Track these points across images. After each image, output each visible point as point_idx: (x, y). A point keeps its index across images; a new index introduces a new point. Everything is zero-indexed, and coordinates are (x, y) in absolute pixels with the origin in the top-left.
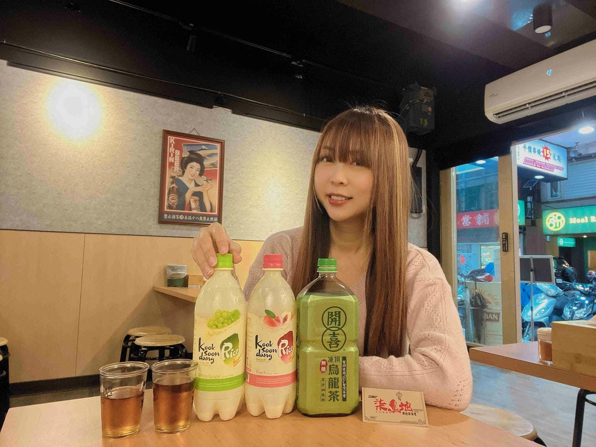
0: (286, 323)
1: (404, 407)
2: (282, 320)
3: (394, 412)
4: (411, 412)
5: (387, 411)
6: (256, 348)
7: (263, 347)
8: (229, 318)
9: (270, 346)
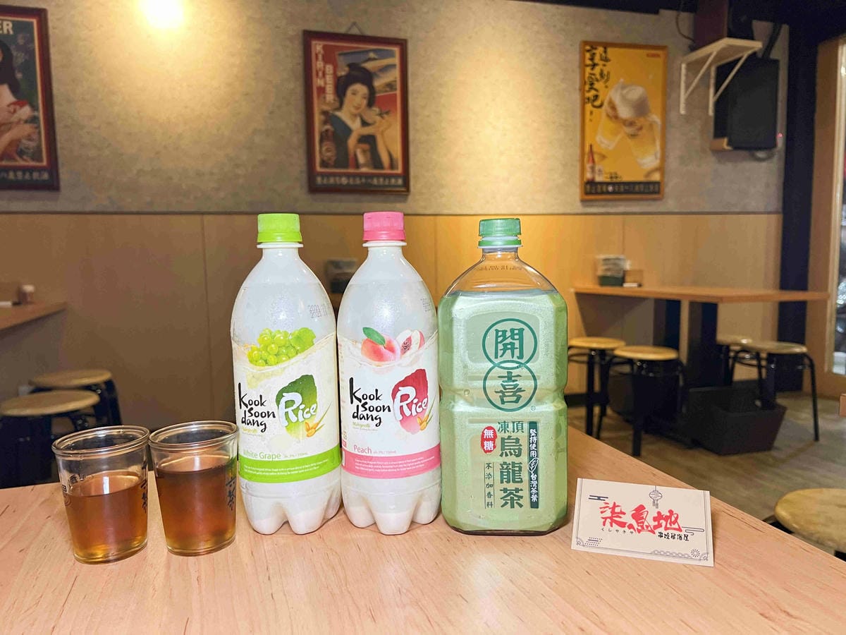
0: (408, 353)
2: (398, 348)
3: (639, 531)
4: (677, 533)
5: (626, 529)
6: (352, 403)
7: (363, 401)
8: (288, 346)
9: (377, 398)
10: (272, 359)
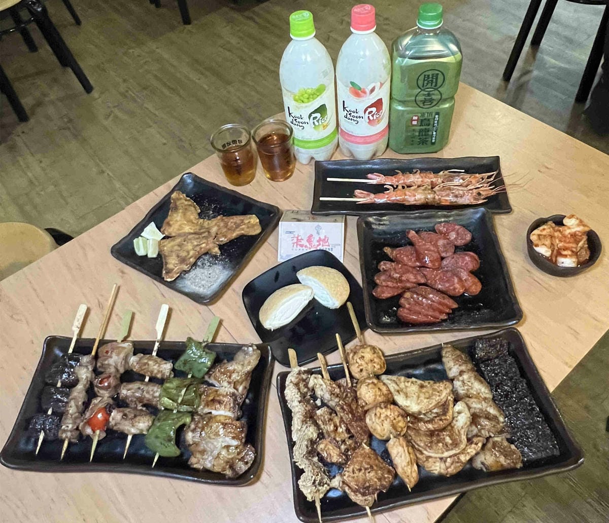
10: (306, 100)
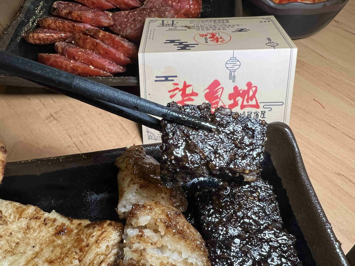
1: (239, 99)
